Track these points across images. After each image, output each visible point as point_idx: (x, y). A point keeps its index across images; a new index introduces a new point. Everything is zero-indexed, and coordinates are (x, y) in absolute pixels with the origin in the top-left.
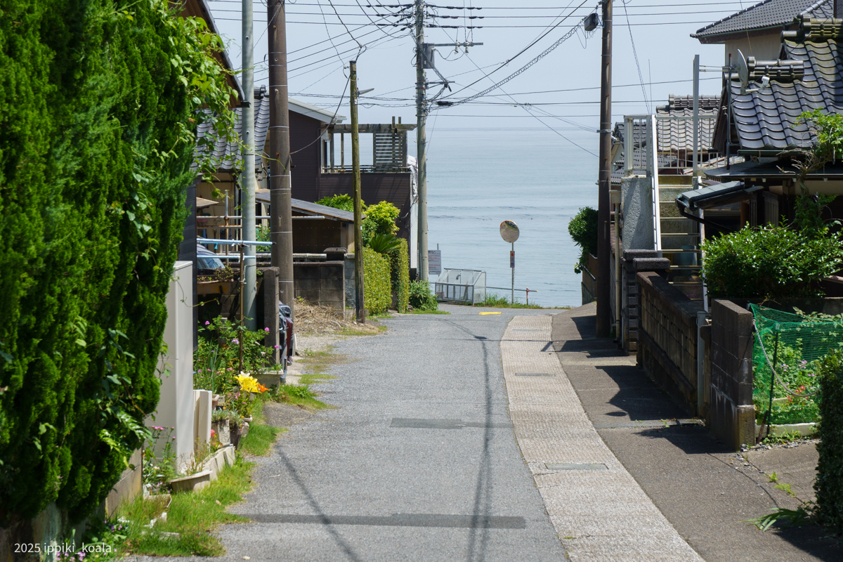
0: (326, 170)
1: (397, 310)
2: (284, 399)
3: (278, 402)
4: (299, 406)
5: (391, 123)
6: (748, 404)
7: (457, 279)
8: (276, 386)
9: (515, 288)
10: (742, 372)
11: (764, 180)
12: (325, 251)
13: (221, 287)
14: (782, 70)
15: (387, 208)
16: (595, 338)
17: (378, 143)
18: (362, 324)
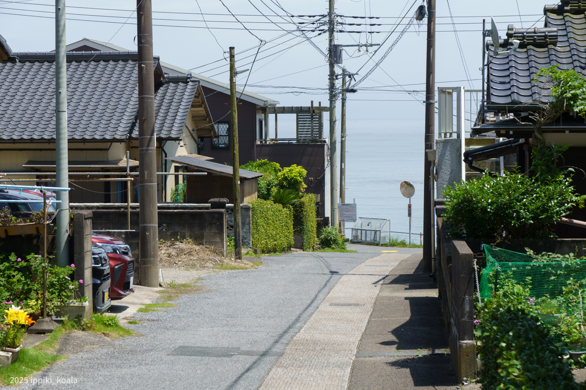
0: (261, 142)
1: (302, 249)
2: (90, 328)
3: (83, 330)
4: (104, 333)
5: (310, 106)
6: (469, 340)
7: (368, 225)
8: (81, 316)
9: (411, 232)
10: (464, 309)
11: (511, 133)
12: (210, 201)
13: (37, 228)
14: (538, 36)
15: (298, 170)
16: (422, 273)
17: (300, 121)
18: (239, 260)
